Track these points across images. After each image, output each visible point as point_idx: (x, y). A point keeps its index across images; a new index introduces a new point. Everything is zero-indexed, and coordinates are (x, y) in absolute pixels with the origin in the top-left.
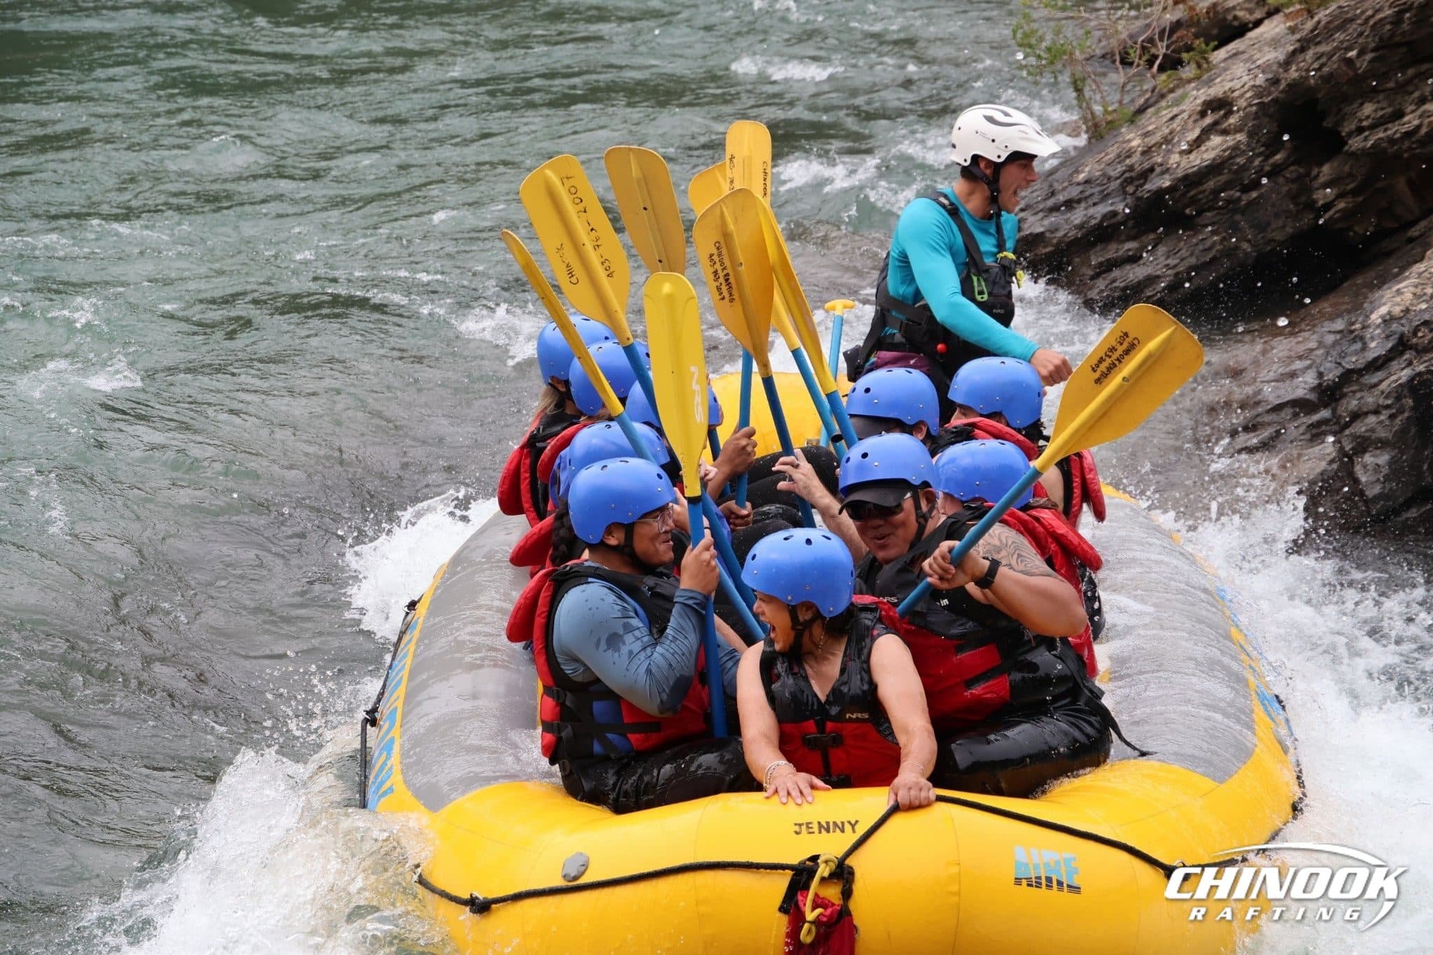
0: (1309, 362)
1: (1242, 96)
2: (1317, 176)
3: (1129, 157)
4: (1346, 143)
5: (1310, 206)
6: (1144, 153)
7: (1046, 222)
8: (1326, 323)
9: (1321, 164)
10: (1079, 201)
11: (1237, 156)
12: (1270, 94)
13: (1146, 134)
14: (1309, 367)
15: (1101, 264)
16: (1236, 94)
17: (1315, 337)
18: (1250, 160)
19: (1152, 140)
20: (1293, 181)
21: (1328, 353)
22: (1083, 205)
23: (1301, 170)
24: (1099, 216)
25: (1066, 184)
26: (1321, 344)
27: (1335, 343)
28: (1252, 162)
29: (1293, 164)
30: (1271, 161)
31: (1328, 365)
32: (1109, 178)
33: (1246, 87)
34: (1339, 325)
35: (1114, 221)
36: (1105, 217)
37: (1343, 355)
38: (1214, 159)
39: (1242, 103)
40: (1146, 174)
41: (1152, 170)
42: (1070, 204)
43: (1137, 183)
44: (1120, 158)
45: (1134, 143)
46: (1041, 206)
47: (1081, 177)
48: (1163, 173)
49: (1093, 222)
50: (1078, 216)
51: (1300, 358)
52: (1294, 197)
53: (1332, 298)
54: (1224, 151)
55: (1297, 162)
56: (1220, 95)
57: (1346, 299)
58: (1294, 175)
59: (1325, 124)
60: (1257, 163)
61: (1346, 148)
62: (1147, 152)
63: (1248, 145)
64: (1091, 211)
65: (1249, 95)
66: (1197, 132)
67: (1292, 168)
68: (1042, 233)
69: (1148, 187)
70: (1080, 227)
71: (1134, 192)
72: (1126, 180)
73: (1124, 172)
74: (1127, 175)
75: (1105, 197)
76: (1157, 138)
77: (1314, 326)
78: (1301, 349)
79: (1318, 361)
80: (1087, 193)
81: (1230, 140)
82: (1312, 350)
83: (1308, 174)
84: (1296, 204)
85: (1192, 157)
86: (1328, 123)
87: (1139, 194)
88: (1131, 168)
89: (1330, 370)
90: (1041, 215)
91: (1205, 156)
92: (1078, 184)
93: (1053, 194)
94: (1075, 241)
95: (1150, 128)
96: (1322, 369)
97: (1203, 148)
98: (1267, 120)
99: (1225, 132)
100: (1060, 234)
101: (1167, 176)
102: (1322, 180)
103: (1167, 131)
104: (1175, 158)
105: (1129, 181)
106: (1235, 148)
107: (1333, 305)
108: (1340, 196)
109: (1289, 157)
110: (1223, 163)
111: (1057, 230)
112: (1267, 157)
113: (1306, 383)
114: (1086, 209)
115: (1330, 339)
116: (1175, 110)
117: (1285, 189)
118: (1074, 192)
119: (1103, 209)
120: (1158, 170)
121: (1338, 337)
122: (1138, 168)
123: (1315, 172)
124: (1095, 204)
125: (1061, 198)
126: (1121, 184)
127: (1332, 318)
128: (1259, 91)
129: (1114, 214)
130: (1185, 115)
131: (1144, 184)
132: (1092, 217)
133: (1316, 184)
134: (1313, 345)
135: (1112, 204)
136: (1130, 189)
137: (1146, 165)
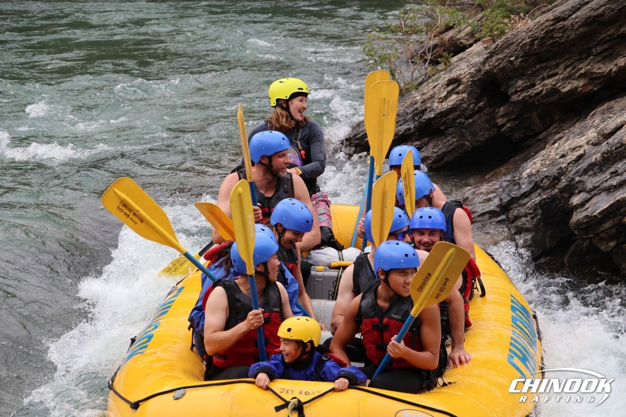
0: (496, 194)
1: (465, 77)
2: (498, 112)
3: (416, 104)
4: (510, 98)
5: (496, 126)
6: (422, 102)
8: (503, 177)
9: (500, 107)
11: (463, 103)
12: (477, 76)
13: (423, 94)
14: (496, 197)
16: (462, 76)
17: (498, 183)
18: (469, 105)
19: (425, 97)
20: (488, 114)
21: (504, 190)
23: (491, 110)
24: (403, 130)
26: (501, 187)
27: (507, 186)
29: (487, 107)
30: (478, 106)
31: (504, 195)
32: (407, 113)
33: (467, 73)
34: (509, 178)
35: (409, 132)
36: (405, 130)
37: (511, 191)
38: (453, 105)
39: (465, 80)
40: (423, 112)
41: (426, 110)
43: (419, 115)
44: (412, 104)
45: (418, 98)
48: (430, 111)
49: (401, 133)
51: (492, 192)
52: (488, 122)
53: (506, 166)
54: (457, 101)
55: (489, 106)
56: (455, 77)
57: (512, 166)
58: (488, 112)
59: (501, 90)
60: (472, 106)
61: (511, 100)
62: (424, 102)
63: (468, 99)
64: (399, 128)
65: (468, 77)
66: (445, 93)
67: (487, 109)
69: (424, 117)
71: (418, 120)
72: (414, 114)
73: (414, 111)
74: (415, 112)
75: (405, 122)
76: (428, 95)
77: (498, 178)
78: (492, 189)
79: (500, 194)
81: (461, 96)
82: (497, 189)
83: (494, 111)
84: (489, 125)
85: (443, 104)
86: (502, 89)
87: (420, 120)
88: (417, 109)
89: (505, 198)
91: (449, 104)
95: (425, 91)
96: (501, 197)
97: (448, 100)
98: (476, 88)
99: (458, 93)
101: (432, 112)
102: (500, 114)
103: (432, 93)
104: (436, 104)
105: (416, 115)
106: (462, 100)
107: (506, 169)
108: (508, 121)
109: (485, 104)
110: (457, 107)
112: (476, 104)
113: (494, 203)
115: (505, 184)
116: (436, 84)
117: (484, 118)
119: (404, 127)
120: (428, 110)
121: (508, 183)
122: (420, 109)
123: (497, 110)
124: (401, 125)
126: (413, 116)
127: (505, 175)
128: (472, 75)
129: (409, 129)
130: (440, 86)
131: (422, 116)
132: (400, 131)
133: (498, 116)
134: (497, 187)
135: (408, 125)
136: (416, 118)
137: (423, 108)
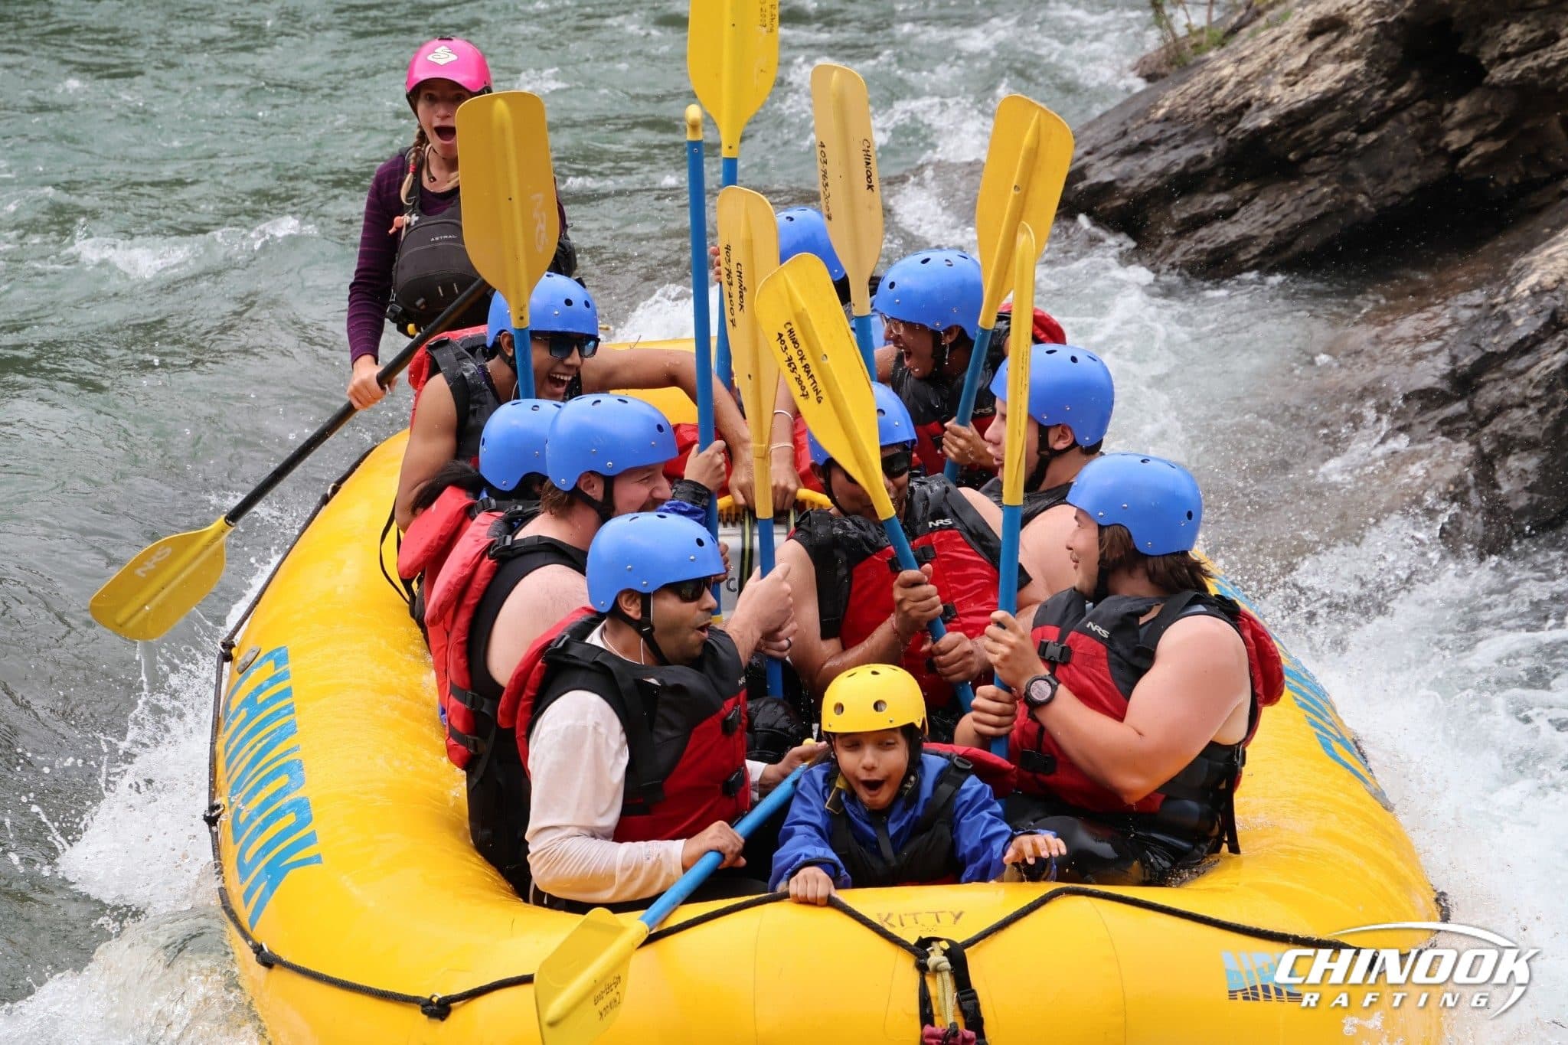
0: (1439, 343)
1: (1360, 13)
2: (1450, 114)
3: (1219, 89)
4: (1486, 73)
5: (1443, 151)
6: (1238, 84)
7: (1117, 168)
8: (1461, 296)
9: (1455, 98)
10: (1157, 143)
11: (1353, 88)
12: (1393, 12)
13: (1241, 61)
14: (1439, 350)
15: (1184, 221)
16: (1352, 12)
17: (1448, 313)
18: (1369, 94)
19: (1247, 69)
20: (1421, 119)
21: (1463, 333)
22: (1162, 148)
23: (1432, 107)
24: (1182, 163)
25: (1141, 121)
26: (1455, 322)
27: (1472, 321)
28: (1371, 96)
29: (1420, 98)
30: (1395, 94)
31: (1463, 347)
32: (1195, 115)
33: (1364, 3)
34: (1477, 297)
35: (1200, 167)
36: (1190, 162)
37: (1482, 335)
38: (1324, 93)
39: (1359, 23)
40: (1241, 110)
41: (1247, 105)
42: (1144, 147)
43: (1230, 121)
44: (1208, 90)
45: (1226, 72)
46: (1110, 149)
47: (1162, 112)
48: (1261, 109)
49: (1175, 169)
50: (1156, 162)
51: (1429, 338)
52: (1421, 140)
53: (1471, 264)
54: (1337, 82)
55: (1426, 97)
56: (1332, 13)
57: (1486, 265)
58: (1423, 113)
59: (1460, 50)
60: (1377, 97)
61: (1487, 79)
62: (1242, 83)
63: (1366, 75)
64: (1173, 155)
65: (1367, 13)
66: (1303, 59)
67: (1419, 104)
68: (1111, 183)
69: (1243, 126)
70: (1161, 174)
71: (1226, 133)
72: (1215, 117)
73: (1213, 108)
74: (1217, 111)
75: (1189, 137)
76: (1254, 65)
77: (1446, 299)
78: (1430, 327)
79: (1452, 342)
80: (1168, 134)
81: (1344, 69)
82: (1443, 329)
83: (1440, 110)
84: (1425, 148)
85: (1297, 89)
86: (1464, 49)
87: (1231, 134)
88: (1222, 103)
89: (1467, 354)
90: (1110, 160)
91: (1313, 88)
92: (1158, 122)
93: (1125, 133)
94: (1154, 192)
95: (1246, 53)
96: (1455, 352)
97: (1310, 79)
98: (1389, 44)
99: (1337, 59)
100: (1134, 183)
101: (1267, 113)
102: (1458, 117)
103: (1267, 57)
104: (1276, 91)
105: (1220, 119)
106: (1351, 78)
107: (1472, 274)
108: (1478, 139)
109: (1416, 90)
110: (1335, 97)
111: (1131, 178)
112: (1390, 91)
113: (1435, 368)
114: (1166, 153)
115: (1466, 314)
116: (1277, 31)
117: (1410, 131)
118: (1152, 132)
119: (1187, 153)
120: (1254, 107)
121: (1476, 312)
122: (1232, 103)
123: (1448, 108)
124: (1176, 147)
125: (1136, 139)
126: (1210, 122)
127: (1467, 288)
128: (1380, 9)
129: (1201, 159)
130: (1289, 38)
131: (1238, 122)
132: (1173, 163)
133: (1449, 124)
134: (1445, 322)
135: (1198, 146)
136: (1221, 129)
137: (1240, 100)
